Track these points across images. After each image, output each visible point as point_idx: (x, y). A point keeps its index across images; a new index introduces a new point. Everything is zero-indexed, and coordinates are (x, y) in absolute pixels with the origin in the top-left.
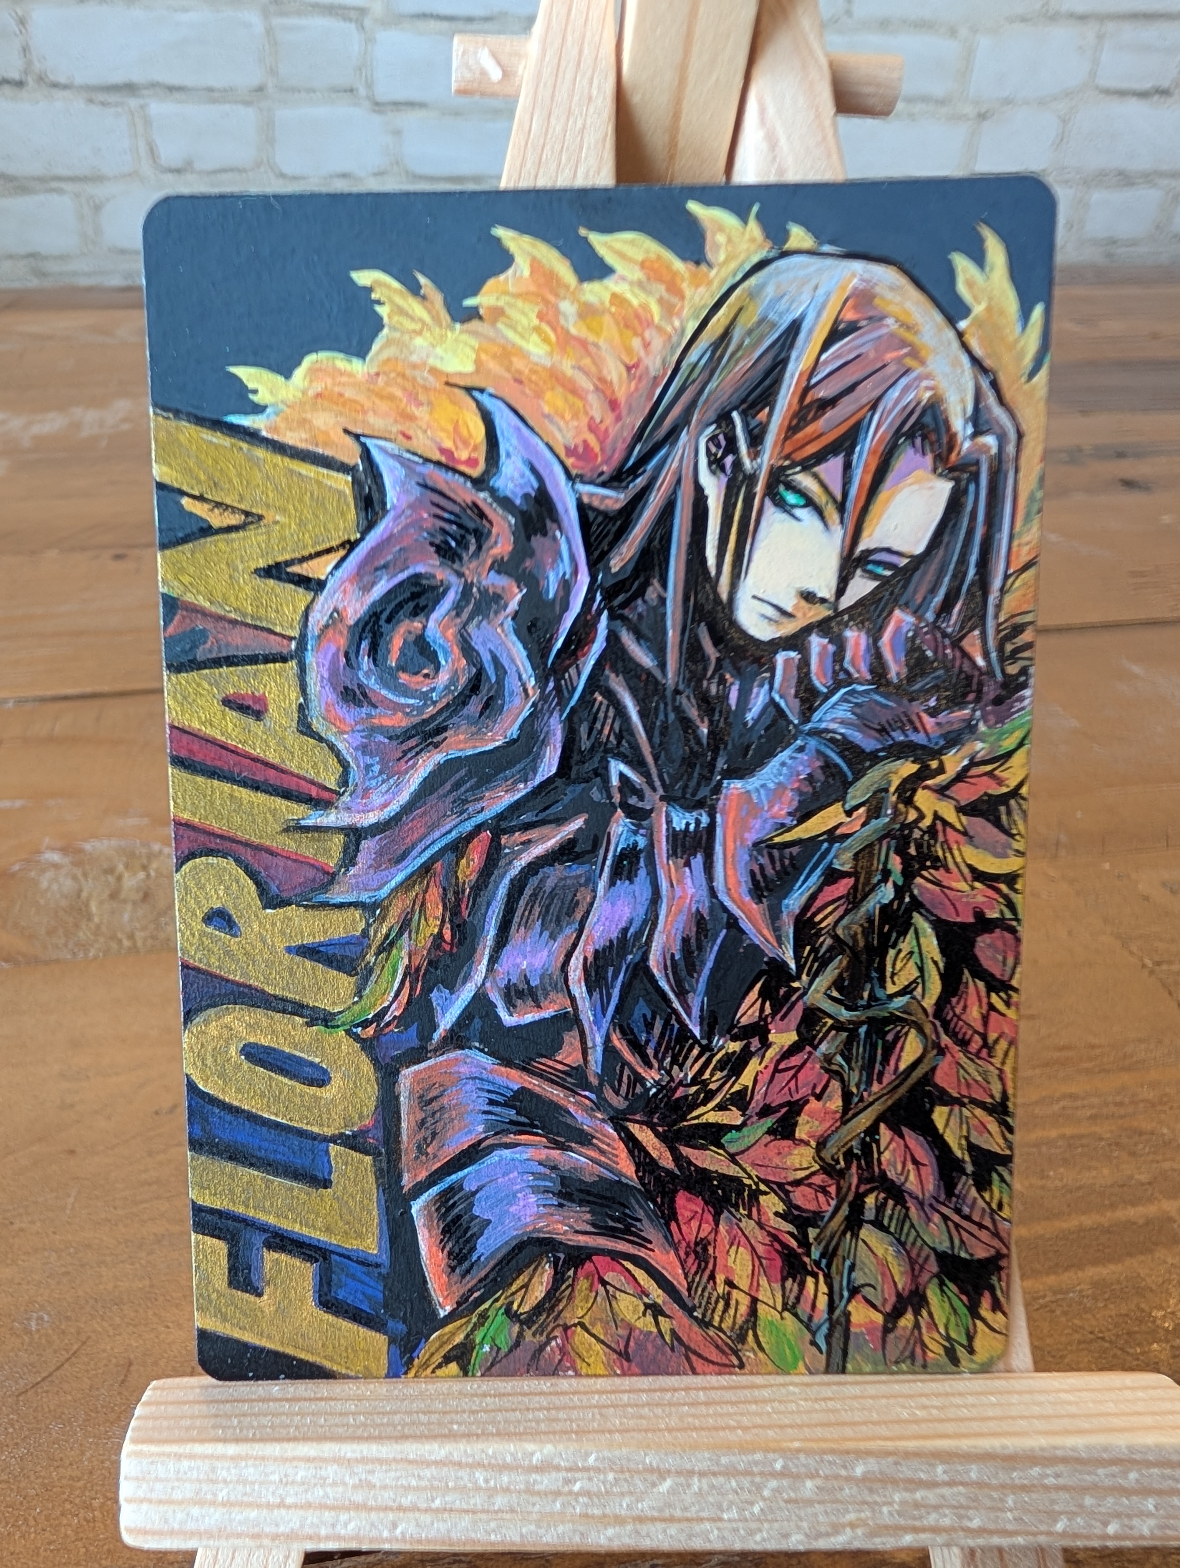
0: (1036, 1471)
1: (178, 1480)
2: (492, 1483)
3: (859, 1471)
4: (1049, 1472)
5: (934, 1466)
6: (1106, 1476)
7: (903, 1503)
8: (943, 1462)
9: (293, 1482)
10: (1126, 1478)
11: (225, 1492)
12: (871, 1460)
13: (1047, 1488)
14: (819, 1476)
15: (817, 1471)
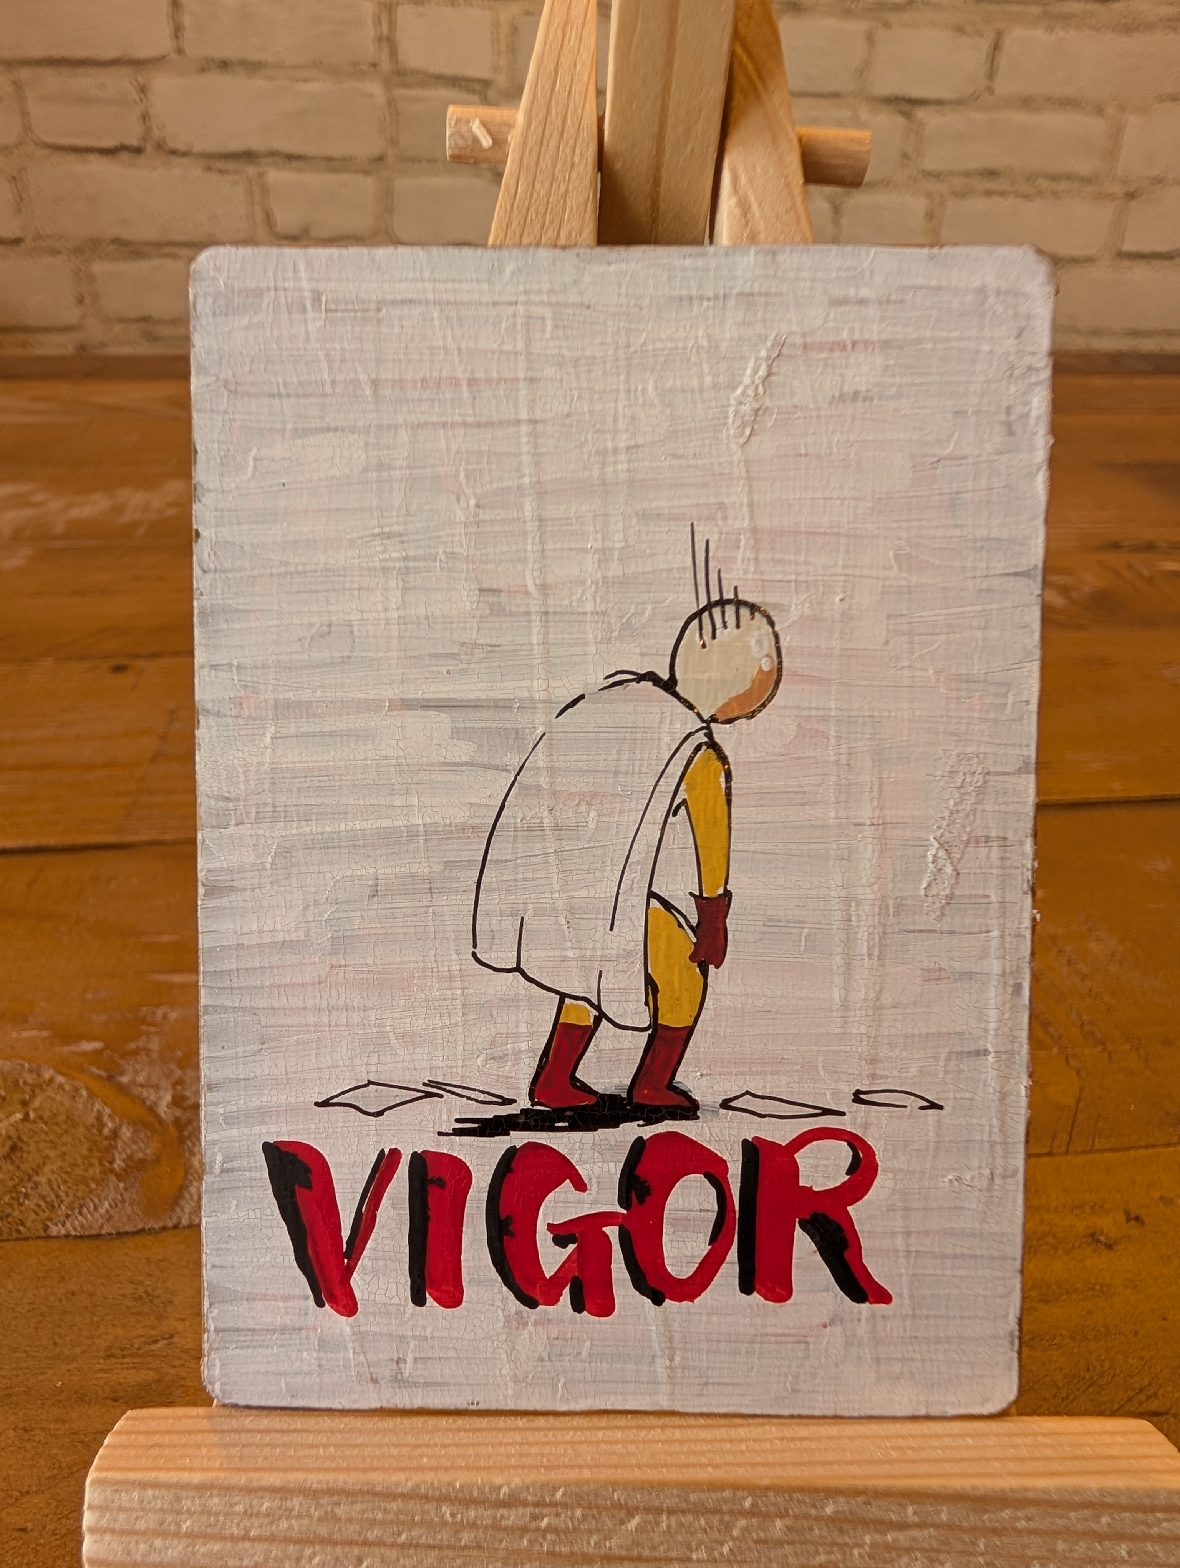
0: (1006, 1514)
1: (142, 1509)
2: (459, 1516)
3: (829, 1510)
4: (1020, 1514)
5: (904, 1507)
6: (1078, 1519)
7: (873, 1545)
8: (912, 1503)
9: (258, 1514)
10: (1098, 1522)
11: (188, 1523)
12: (841, 1500)
13: (1019, 1532)
14: (788, 1515)
15: (786, 1510)
